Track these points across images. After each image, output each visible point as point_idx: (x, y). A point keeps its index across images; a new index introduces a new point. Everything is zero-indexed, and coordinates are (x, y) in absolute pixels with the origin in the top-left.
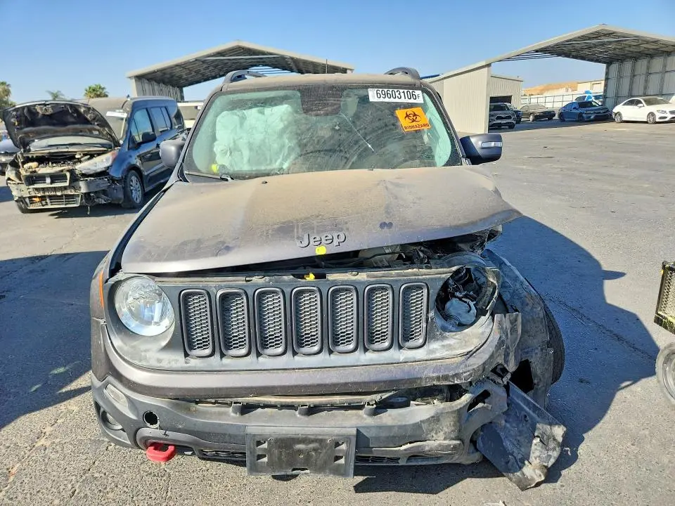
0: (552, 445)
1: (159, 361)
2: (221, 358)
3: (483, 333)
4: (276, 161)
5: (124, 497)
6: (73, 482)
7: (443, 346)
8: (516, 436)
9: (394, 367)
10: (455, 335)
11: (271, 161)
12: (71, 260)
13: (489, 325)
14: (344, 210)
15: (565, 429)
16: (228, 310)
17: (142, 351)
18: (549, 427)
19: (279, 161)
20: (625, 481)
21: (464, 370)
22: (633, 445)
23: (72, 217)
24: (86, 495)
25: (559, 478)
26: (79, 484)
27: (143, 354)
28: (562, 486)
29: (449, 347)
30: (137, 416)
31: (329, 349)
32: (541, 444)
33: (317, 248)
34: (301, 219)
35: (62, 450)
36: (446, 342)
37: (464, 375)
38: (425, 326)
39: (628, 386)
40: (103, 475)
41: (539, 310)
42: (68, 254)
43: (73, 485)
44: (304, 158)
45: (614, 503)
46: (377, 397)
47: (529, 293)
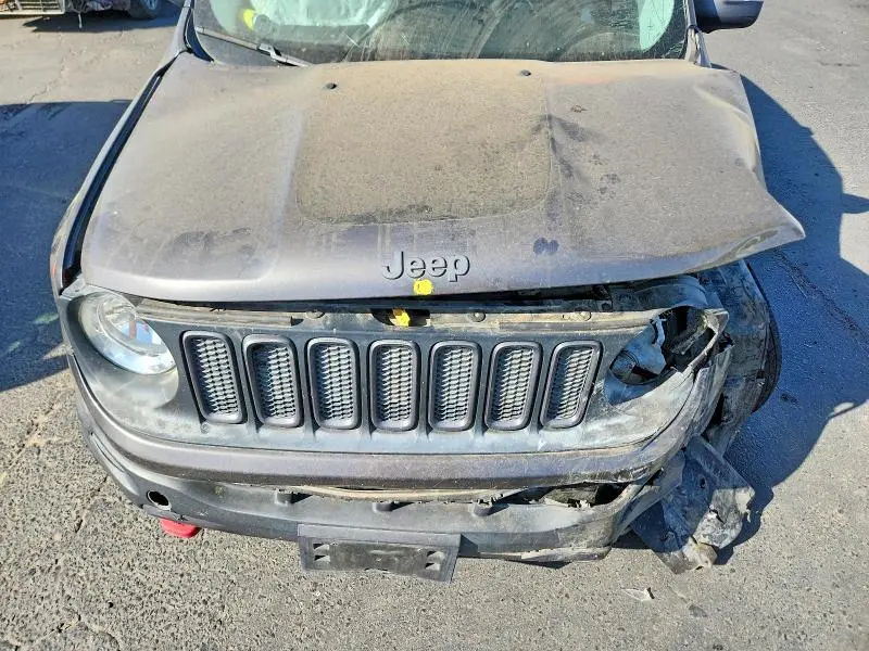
0: (732, 520)
1: (161, 424)
2: (258, 428)
3: (674, 402)
4: (356, 10)
5: (146, 537)
6: (78, 509)
7: (610, 426)
8: (683, 505)
9: (526, 457)
10: (631, 406)
11: (348, 11)
12: (57, 116)
13: (686, 388)
14: (470, 198)
15: (753, 494)
16: (265, 364)
17: (134, 404)
18: (731, 492)
19: (361, 12)
20: (820, 569)
21: (636, 466)
22: (840, 512)
23: (57, 31)
24: (96, 529)
25: (731, 556)
26: (86, 511)
27: (136, 408)
28: (733, 571)
29: (618, 429)
30: (139, 491)
31: (428, 425)
32: (716, 521)
33: (417, 282)
34: (391, 212)
35: (62, 455)
36: (614, 421)
37: (634, 472)
38: (585, 399)
39: (846, 411)
40: (117, 499)
41: (761, 329)
42: (54, 104)
43: (78, 512)
44: (405, 18)
45: (799, 603)
46: (497, 494)
47: (752, 298)
